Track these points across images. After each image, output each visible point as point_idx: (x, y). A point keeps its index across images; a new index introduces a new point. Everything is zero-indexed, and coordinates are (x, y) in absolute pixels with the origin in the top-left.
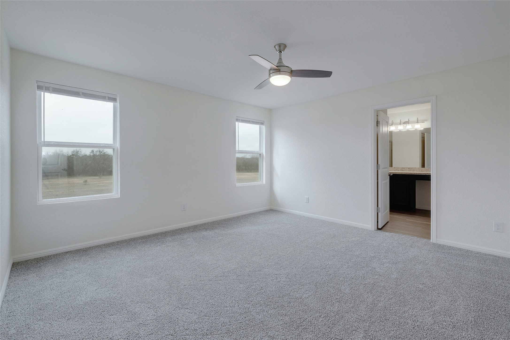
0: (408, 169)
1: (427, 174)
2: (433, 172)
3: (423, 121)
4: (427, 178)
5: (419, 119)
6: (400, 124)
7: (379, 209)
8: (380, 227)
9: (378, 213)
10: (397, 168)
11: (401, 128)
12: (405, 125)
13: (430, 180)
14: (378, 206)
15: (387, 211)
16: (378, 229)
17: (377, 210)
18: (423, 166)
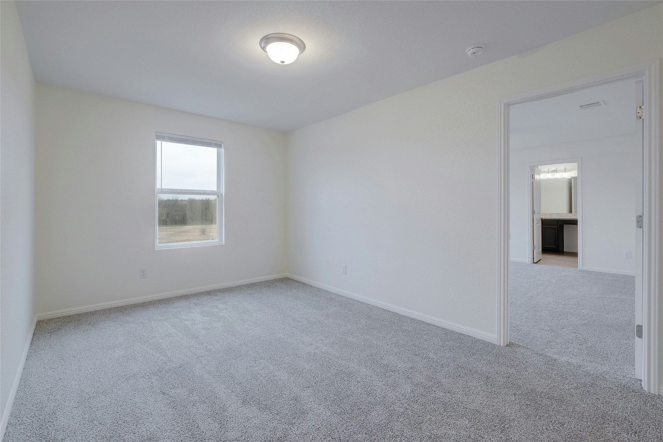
0: (556, 214)
1: (575, 218)
2: (579, 217)
3: (570, 170)
4: (574, 222)
5: (566, 168)
6: (548, 173)
7: (534, 247)
8: (535, 261)
9: (533, 250)
10: (545, 214)
11: (549, 176)
12: (553, 174)
13: (577, 224)
14: (533, 244)
15: (540, 250)
16: (534, 263)
17: (533, 247)
18: (571, 211)
